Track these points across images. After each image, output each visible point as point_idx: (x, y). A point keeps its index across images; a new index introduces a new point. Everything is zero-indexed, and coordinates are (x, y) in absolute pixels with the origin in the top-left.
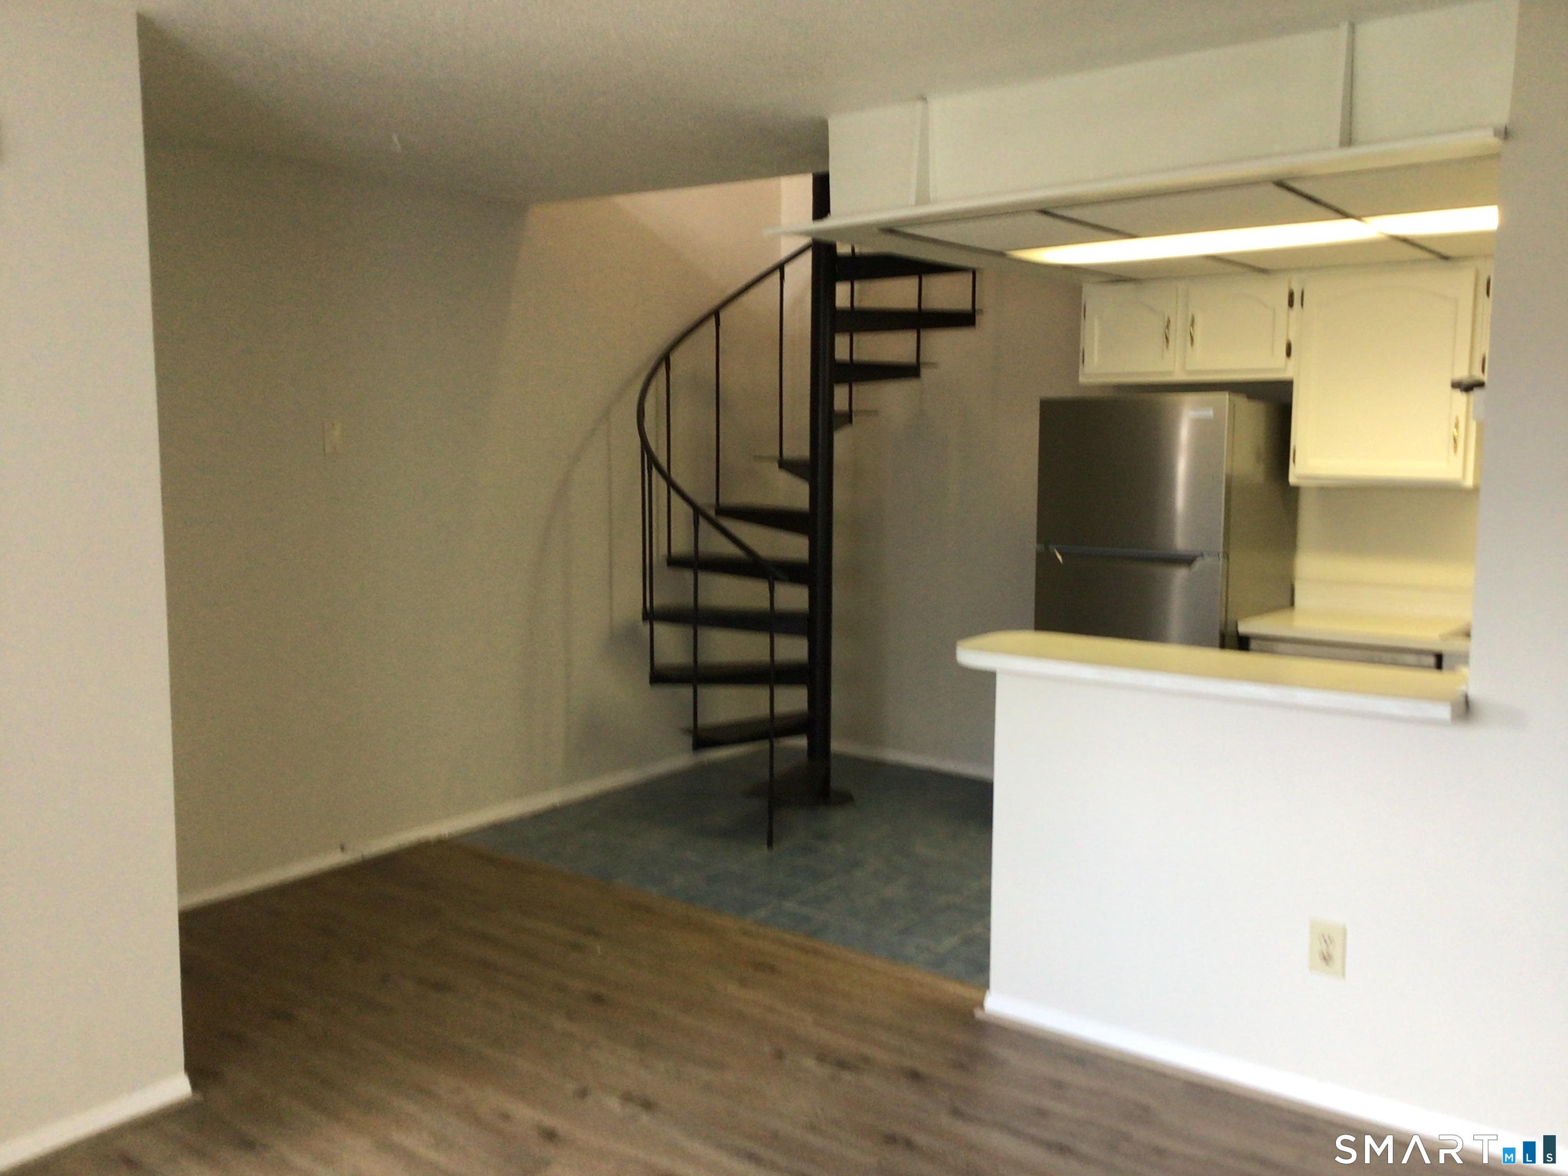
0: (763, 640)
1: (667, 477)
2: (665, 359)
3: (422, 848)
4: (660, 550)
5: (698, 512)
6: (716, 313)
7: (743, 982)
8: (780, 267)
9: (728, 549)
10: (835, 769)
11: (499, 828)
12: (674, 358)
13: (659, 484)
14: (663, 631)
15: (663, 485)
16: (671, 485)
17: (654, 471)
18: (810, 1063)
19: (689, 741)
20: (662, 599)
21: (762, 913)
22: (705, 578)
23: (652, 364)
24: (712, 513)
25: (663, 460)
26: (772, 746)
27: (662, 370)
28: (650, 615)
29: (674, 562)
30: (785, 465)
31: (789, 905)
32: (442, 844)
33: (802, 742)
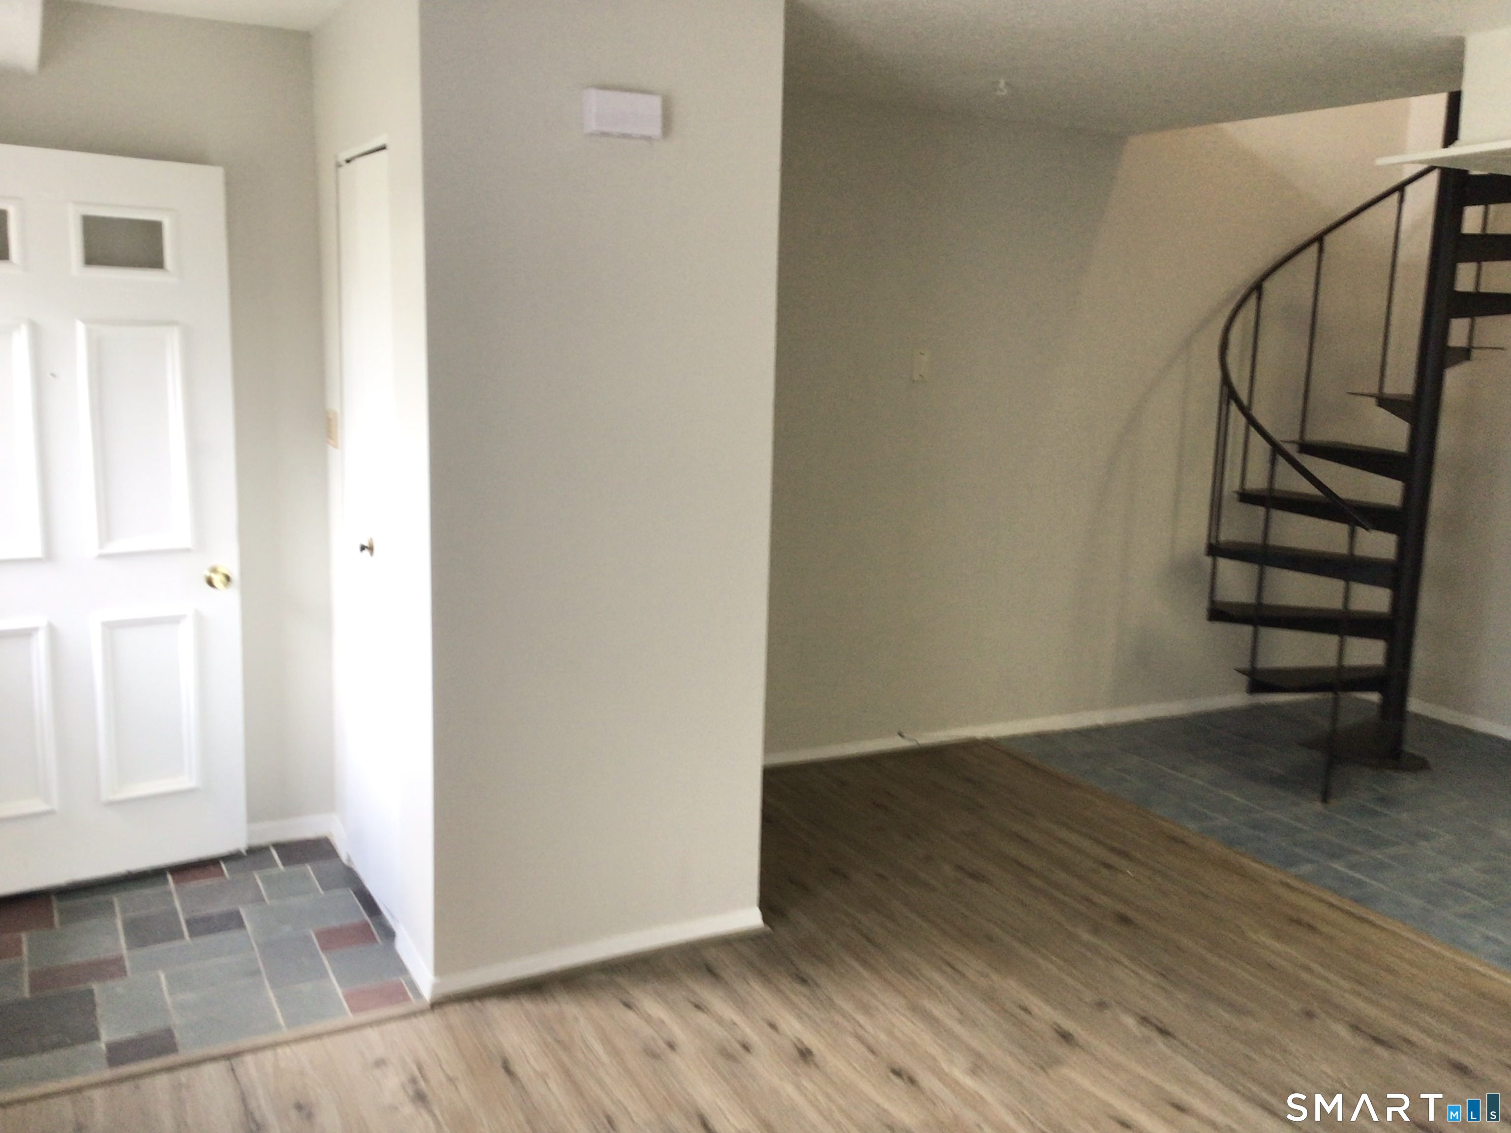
0: (1338, 585)
1: (1245, 411)
2: (1257, 288)
3: (970, 746)
4: (1232, 483)
5: (1276, 450)
6: (1319, 239)
7: (1278, 936)
8: (1400, 188)
9: (1306, 488)
10: (1411, 731)
11: (1042, 738)
12: (1267, 285)
13: (1237, 419)
14: (1226, 565)
15: (1242, 420)
16: (1252, 422)
17: (1233, 407)
18: (1342, 1031)
19: (1244, 679)
20: (1228, 534)
21: (1307, 868)
22: (1278, 516)
23: (1243, 292)
24: (1292, 450)
25: (1244, 396)
26: (1336, 701)
27: (1252, 302)
28: (1215, 550)
29: (1246, 497)
30: (1384, 402)
31: (1338, 866)
32: (989, 744)
33: (1374, 697)
